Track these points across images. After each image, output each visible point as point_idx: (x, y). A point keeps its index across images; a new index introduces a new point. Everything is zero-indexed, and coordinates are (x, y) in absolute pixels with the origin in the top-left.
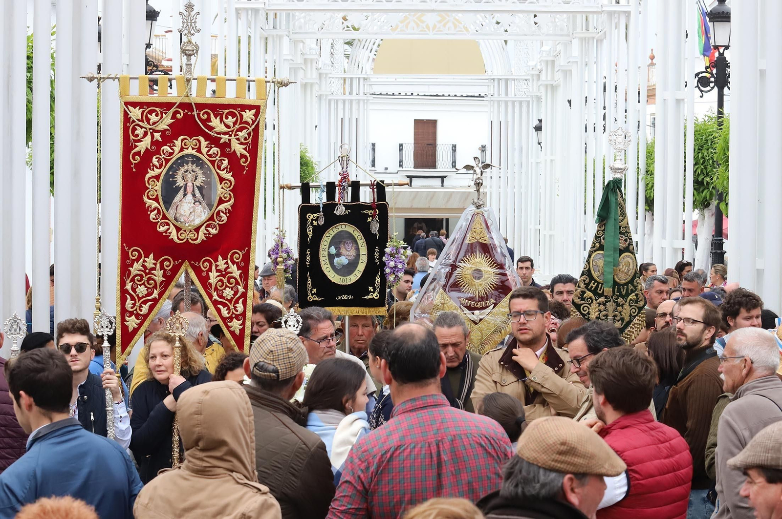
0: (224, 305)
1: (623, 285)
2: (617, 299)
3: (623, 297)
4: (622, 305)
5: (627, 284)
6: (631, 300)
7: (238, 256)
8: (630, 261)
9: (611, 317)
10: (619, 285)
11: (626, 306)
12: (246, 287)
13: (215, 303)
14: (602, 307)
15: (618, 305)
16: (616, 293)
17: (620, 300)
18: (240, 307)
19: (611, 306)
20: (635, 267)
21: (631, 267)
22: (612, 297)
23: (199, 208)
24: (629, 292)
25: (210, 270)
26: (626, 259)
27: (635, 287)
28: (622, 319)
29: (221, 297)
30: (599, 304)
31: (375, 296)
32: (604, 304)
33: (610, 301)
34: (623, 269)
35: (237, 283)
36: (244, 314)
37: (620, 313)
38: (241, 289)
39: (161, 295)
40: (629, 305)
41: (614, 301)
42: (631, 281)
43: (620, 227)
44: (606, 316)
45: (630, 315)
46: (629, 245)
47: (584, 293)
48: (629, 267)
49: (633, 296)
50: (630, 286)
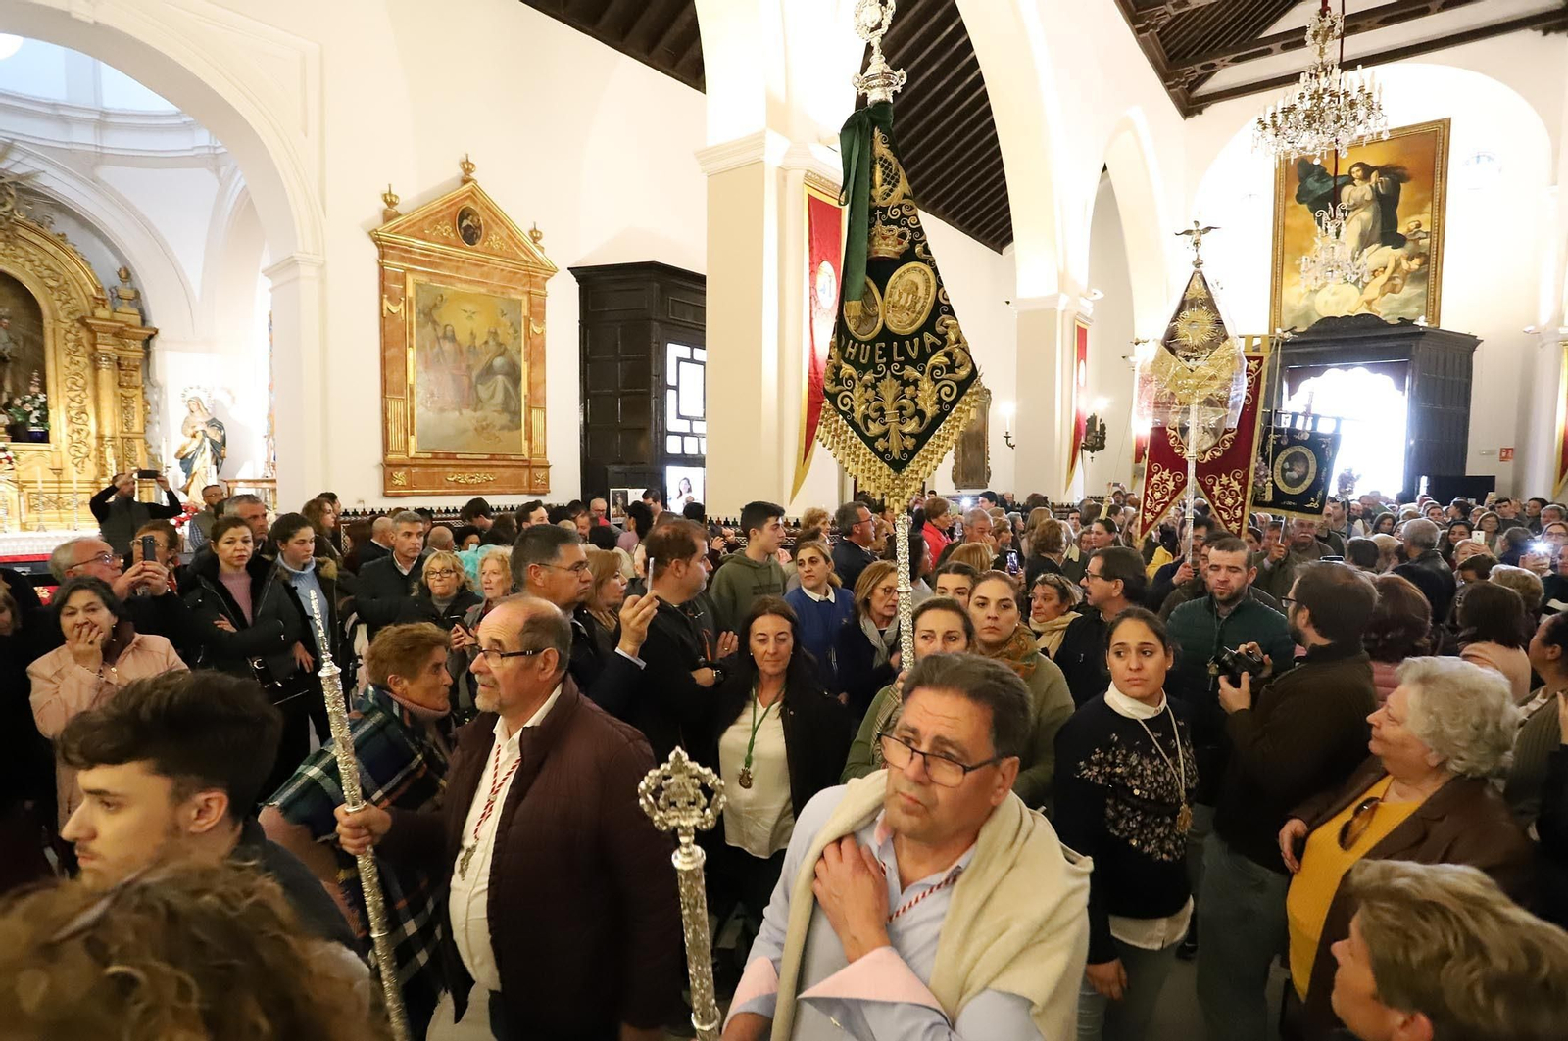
0: (1225, 510)
1: (911, 337)
2: (902, 369)
3: (914, 364)
4: (916, 383)
5: (919, 333)
6: (934, 368)
7: (1239, 474)
8: (919, 279)
9: (890, 411)
10: (901, 339)
11: (926, 385)
12: (1244, 498)
13: (1218, 509)
14: (871, 393)
15: (905, 383)
16: (896, 358)
17: (910, 372)
18: (1238, 513)
19: (889, 388)
20: (933, 290)
21: (921, 292)
22: (888, 368)
23: (1207, 437)
24: (929, 349)
25: (1214, 484)
26: (906, 278)
27: (942, 337)
28: (921, 414)
29: (1223, 504)
30: (866, 387)
31: (1316, 506)
32: (874, 387)
33: (884, 377)
34: (902, 301)
35: (1237, 495)
36: (1241, 518)
37: (913, 399)
38: (1240, 499)
39: (1171, 500)
40: (933, 379)
41: (893, 375)
42: (929, 326)
43: (884, 210)
44: (881, 410)
45: (940, 401)
46: (913, 243)
47: (838, 369)
48: (915, 294)
49: (938, 359)
50: (928, 337)
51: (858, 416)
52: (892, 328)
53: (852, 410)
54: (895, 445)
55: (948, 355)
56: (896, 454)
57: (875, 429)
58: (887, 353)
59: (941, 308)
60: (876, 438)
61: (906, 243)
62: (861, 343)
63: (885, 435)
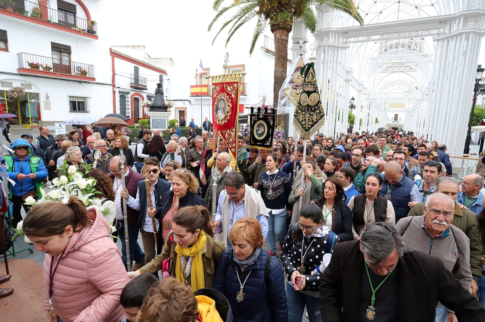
1: (313, 107)
2: (310, 112)
3: (313, 112)
4: (313, 115)
5: (315, 106)
6: (317, 113)
8: (316, 96)
9: (307, 120)
10: (311, 107)
11: (315, 115)
14: (304, 116)
15: (311, 115)
17: (312, 113)
19: (307, 115)
20: (318, 98)
21: (316, 99)
22: (308, 112)
24: (316, 109)
26: (314, 95)
27: (319, 107)
28: (313, 121)
30: (303, 115)
34: (312, 100)
37: (312, 118)
42: (317, 105)
43: (311, 82)
44: (305, 119)
45: (317, 119)
46: (316, 89)
47: (298, 111)
48: (315, 99)
49: (318, 111)
50: (316, 107)
51: (300, 120)
52: (310, 104)
53: (299, 119)
54: (307, 126)
55: (320, 111)
56: (307, 128)
57: (303, 123)
58: (308, 109)
59: (319, 102)
60: (303, 125)
61: (314, 89)
62: (303, 106)
63: (305, 124)
